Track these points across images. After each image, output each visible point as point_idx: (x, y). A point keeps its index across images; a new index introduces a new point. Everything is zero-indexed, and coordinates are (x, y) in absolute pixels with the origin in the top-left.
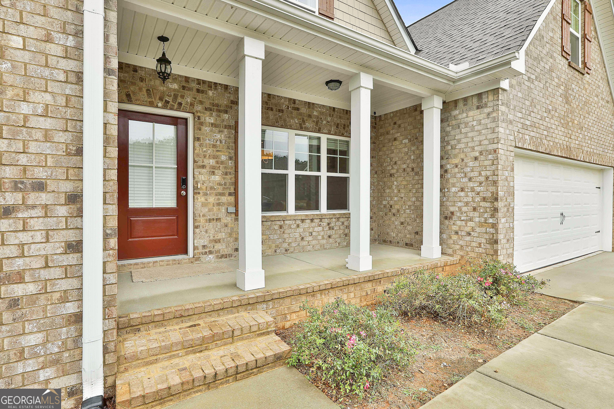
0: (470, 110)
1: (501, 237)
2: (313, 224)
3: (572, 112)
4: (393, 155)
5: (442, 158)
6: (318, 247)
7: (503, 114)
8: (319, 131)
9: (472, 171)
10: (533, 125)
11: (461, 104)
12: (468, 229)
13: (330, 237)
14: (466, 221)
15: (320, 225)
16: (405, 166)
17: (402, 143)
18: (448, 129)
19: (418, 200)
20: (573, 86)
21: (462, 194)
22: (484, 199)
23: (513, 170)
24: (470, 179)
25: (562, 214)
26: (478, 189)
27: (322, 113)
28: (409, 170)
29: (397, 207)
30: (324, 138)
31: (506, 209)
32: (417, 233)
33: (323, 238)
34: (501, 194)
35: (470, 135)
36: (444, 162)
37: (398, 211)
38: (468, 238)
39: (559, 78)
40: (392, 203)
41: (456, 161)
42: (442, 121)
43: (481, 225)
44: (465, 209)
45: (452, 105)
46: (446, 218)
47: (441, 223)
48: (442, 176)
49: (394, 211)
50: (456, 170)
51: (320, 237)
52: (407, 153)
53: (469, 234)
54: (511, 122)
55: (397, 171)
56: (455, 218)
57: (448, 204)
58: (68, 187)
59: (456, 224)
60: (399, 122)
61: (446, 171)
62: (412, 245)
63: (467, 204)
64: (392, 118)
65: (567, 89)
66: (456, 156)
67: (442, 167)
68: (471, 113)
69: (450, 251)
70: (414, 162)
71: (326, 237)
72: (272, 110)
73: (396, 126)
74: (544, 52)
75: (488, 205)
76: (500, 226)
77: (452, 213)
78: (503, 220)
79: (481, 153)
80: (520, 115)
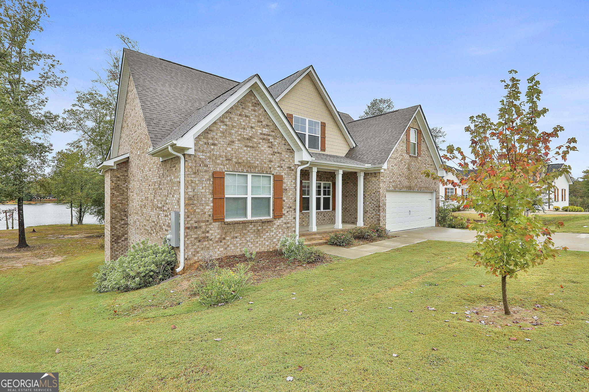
0: (373, 177)
1: (381, 218)
2: (319, 215)
3: (411, 173)
4: (347, 189)
5: (364, 192)
6: (320, 223)
7: (382, 180)
8: (321, 181)
9: (373, 197)
10: (394, 181)
11: (370, 174)
12: (372, 216)
13: (324, 220)
14: (371, 214)
15: (321, 216)
16: (351, 193)
17: (350, 185)
18: (366, 182)
19: (356, 206)
20: (412, 163)
21: (370, 205)
22: (376, 207)
23: (385, 197)
24: (372, 200)
25: (410, 211)
26: (375, 203)
27: (322, 174)
28: (353, 195)
29: (348, 208)
30: (322, 183)
31: (383, 210)
32: (356, 218)
33: (322, 220)
34: (381, 205)
35: (372, 185)
36: (365, 193)
37: (349, 210)
38: (372, 219)
39: (405, 162)
40: (346, 207)
41: (368, 193)
42: (364, 179)
43: (375, 215)
44: (371, 210)
45: (367, 174)
46: (365, 213)
47: (364, 214)
48: (364, 198)
49: (347, 210)
50: (369, 196)
51: (321, 220)
52: (352, 189)
53: (372, 218)
54: (385, 182)
55: (349, 194)
56: (368, 213)
57: (366, 208)
58: (294, 207)
59: (368, 215)
60: (349, 176)
61: (365, 197)
62: (354, 223)
63: (372, 208)
64: (346, 174)
65: (409, 165)
66: (368, 192)
67: (364, 195)
68: (373, 178)
69: (366, 224)
70: (355, 192)
71: (323, 220)
72: (306, 175)
73: (348, 178)
74: (398, 155)
75: (377, 208)
76: (381, 215)
77: (367, 211)
78: (382, 213)
79: (376, 192)
80: (388, 179)
